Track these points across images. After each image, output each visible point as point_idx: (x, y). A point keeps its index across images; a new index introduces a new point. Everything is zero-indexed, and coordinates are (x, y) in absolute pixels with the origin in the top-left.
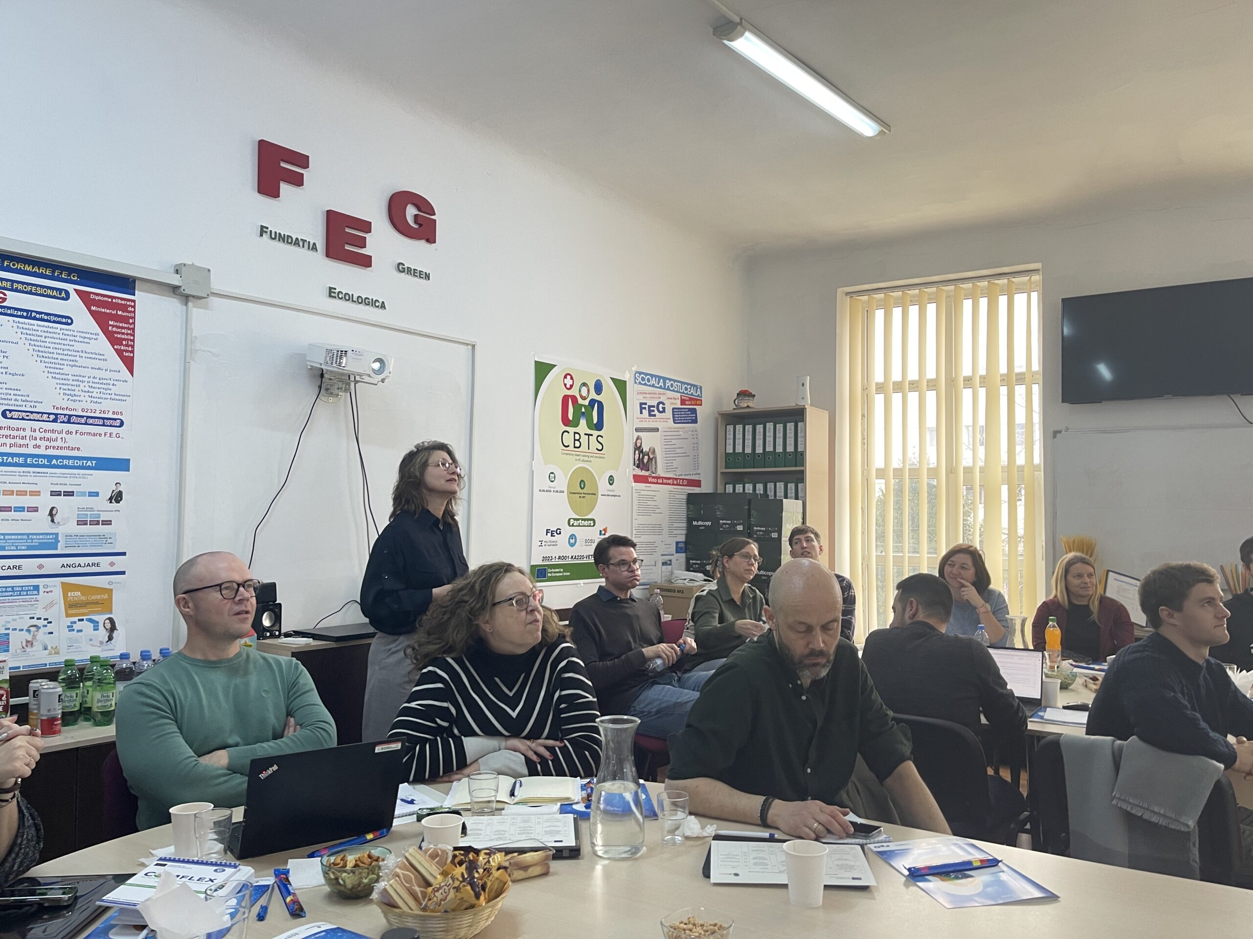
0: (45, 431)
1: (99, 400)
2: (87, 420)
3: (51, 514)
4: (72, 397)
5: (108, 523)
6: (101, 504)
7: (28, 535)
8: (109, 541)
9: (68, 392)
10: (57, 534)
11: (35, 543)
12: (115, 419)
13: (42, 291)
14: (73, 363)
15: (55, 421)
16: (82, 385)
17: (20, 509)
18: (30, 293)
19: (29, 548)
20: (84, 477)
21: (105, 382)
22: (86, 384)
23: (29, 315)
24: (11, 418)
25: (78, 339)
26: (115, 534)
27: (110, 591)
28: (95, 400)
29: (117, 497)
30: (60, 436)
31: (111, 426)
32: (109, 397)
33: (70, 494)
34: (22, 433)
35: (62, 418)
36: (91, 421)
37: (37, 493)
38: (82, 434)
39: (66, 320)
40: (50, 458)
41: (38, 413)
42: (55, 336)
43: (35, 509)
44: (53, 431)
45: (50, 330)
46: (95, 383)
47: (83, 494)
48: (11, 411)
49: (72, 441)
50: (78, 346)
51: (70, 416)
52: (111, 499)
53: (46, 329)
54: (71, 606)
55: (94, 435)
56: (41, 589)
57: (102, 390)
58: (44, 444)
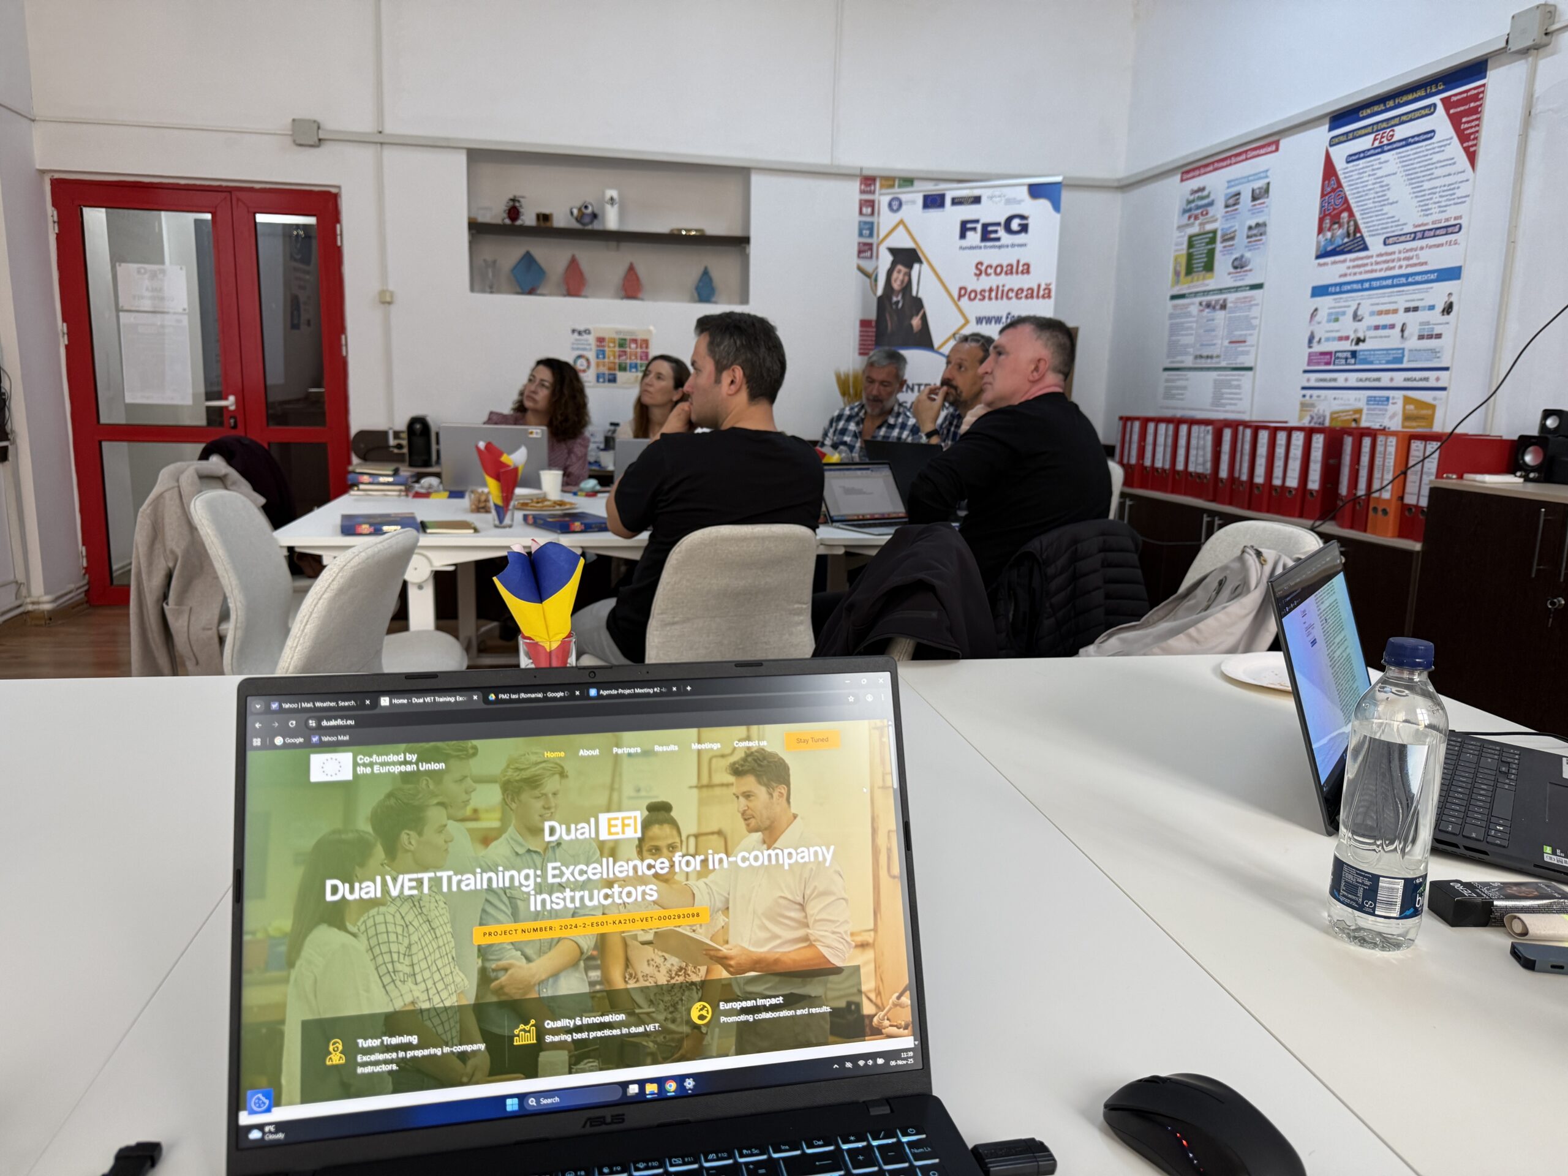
0: (1407, 251)
1: (1444, 209)
2: (1435, 232)
3: (1402, 331)
4: (1426, 212)
5: (1439, 336)
6: (1436, 316)
7: (1387, 350)
8: (1438, 355)
9: (1424, 208)
10: (1403, 349)
11: (1390, 358)
12: (1455, 225)
13: (1417, 114)
14: (1429, 177)
15: (1414, 239)
16: (1434, 196)
17: (1385, 327)
18: (1411, 120)
19: (1388, 362)
20: (1427, 291)
21: (1452, 187)
22: (1437, 195)
23: (1407, 142)
24: (1389, 244)
25: (1437, 150)
26: (1442, 348)
27: (1433, 407)
28: (1442, 209)
29: (1448, 309)
30: (1414, 253)
31: (1452, 233)
32: (1452, 202)
33: (1416, 309)
34: (1393, 257)
35: (1419, 235)
36: (1438, 232)
37: (1395, 311)
38: (1431, 247)
39: (1429, 134)
40: (1407, 276)
41: (1404, 235)
42: (1421, 154)
43: (1392, 326)
44: (1411, 250)
45: (1418, 150)
46: (1444, 191)
47: (1424, 308)
48: (1388, 238)
49: (1424, 255)
50: (1436, 158)
51: (1424, 231)
52: (1443, 311)
53: (1414, 151)
54: (1407, 418)
55: (1438, 246)
56: (1391, 401)
57: (1449, 197)
58: (1404, 263)
